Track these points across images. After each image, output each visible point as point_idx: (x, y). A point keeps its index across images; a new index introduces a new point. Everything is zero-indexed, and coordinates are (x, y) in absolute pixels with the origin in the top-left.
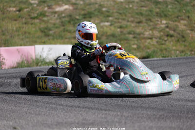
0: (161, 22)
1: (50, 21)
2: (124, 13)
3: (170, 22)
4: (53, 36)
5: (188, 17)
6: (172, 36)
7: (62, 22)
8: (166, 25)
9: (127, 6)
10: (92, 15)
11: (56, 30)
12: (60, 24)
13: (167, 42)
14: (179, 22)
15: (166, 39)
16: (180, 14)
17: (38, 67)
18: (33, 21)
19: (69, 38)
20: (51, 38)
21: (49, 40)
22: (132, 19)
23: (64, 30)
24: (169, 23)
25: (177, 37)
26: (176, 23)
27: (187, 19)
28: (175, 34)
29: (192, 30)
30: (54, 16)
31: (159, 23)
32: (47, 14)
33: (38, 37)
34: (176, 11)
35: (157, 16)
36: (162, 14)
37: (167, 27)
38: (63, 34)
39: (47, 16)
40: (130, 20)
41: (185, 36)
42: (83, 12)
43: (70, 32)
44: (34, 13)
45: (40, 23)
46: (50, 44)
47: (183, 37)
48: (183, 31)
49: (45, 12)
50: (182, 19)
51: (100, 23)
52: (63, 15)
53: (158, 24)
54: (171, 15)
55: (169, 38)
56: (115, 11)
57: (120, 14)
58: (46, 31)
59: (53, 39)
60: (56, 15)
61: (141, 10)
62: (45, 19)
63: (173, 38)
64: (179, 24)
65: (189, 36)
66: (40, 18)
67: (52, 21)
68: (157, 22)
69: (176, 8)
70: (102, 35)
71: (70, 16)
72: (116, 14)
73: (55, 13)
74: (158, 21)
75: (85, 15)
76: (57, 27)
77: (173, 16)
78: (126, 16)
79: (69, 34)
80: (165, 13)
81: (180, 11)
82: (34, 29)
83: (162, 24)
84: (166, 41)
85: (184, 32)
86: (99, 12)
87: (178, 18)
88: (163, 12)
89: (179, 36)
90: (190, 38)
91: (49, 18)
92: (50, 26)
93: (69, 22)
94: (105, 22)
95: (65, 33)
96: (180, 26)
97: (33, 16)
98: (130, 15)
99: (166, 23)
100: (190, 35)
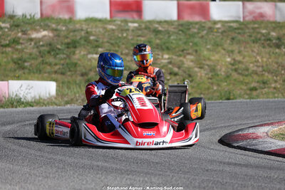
0: (162, 56)
1: (25, 50)
2: (116, 43)
3: (174, 57)
4: (29, 70)
5: (196, 51)
6: (176, 74)
7: (40, 52)
8: (169, 60)
9: (120, 35)
10: (77, 45)
11: (33, 62)
12: (38, 54)
13: (170, 81)
14: (185, 57)
15: (168, 78)
16: (185, 47)
17: (14, 109)
18: (4, 49)
19: (49, 73)
20: (26, 71)
21: (24, 73)
22: (127, 51)
23: (43, 63)
24: (172, 58)
25: (182, 76)
26: (181, 58)
27: (194, 53)
28: (180, 72)
29: (201, 68)
30: (31, 44)
31: (160, 57)
32: (21, 41)
33: (11, 71)
34: (180, 43)
35: (157, 48)
36: (164, 47)
37: (170, 63)
38: (42, 67)
39: (22, 44)
40: (124, 52)
41: (192, 74)
42: (66, 41)
43: (50, 64)
44: (5, 40)
45: (13, 53)
46: (27, 79)
47: (190, 76)
48: (189, 68)
49: (19, 38)
50: (189, 54)
51: (87, 55)
52: (41, 43)
53: (158, 58)
54: (175, 48)
55: (172, 76)
56: (105, 40)
57: (112, 44)
58: (20, 62)
59: (29, 73)
60: (33, 43)
61: (137, 40)
62: (19, 47)
63: (178, 77)
64: (184, 60)
65: (197, 76)
66: (13, 45)
67: (28, 51)
68: (157, 57)
69: (180, 39)
70: (91, 70)
71: (50, 45)
72: (107, 44)
73: (31, 40)
74: (158, 55)
75: (68, 44)
76: (33, 58)
77: (177, 49)
78: (119, 47)
79: (49, 67)
80: (167, 45)
81: (185, 43)
82: (5, 60)
83: (163, 58)
84: (168, 80)
85: (191, 70)
86: (85, 41)
87: (183, 52)
88: (165, 43)
89: (184, 75)
90: (198, 78)
91: (23, 46)
92: (25, 56)
93: (49, 52)
94: (93, 54)
95: (44, 66)
96: (185, 62)
97: (4, 42)
98: (124, 46)
99: (169, 59)
100: (199, 74)
